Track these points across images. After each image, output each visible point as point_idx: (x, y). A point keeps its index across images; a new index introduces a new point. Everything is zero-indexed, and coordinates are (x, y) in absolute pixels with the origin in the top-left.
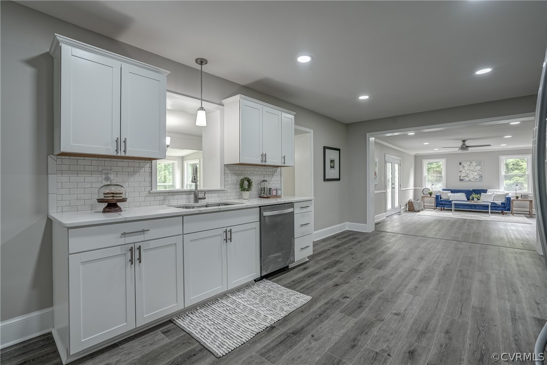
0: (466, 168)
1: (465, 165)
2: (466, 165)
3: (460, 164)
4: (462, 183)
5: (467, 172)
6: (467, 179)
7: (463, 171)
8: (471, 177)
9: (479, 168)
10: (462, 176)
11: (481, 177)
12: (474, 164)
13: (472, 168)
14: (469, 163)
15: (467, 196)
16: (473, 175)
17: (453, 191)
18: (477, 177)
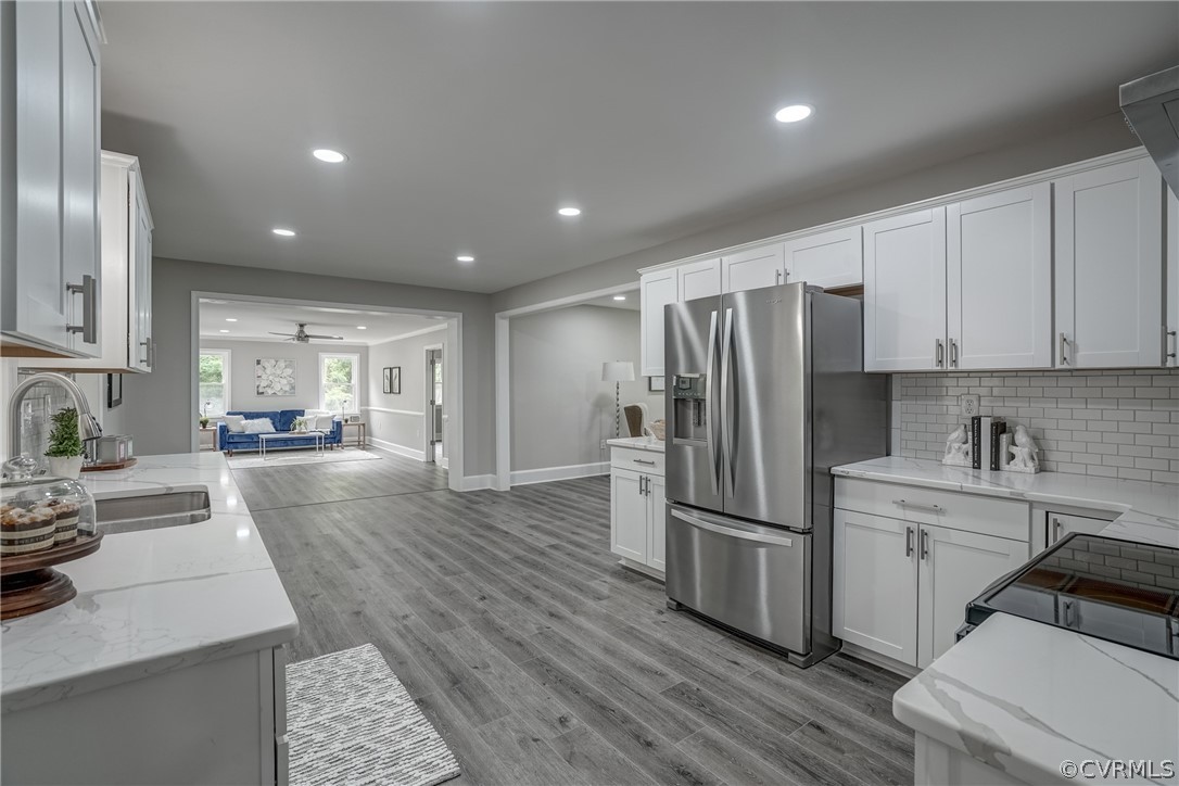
0: (268, 371)
1: (266, 364)
2: (268, 364)
3: (258, 362)
4: (261, 398)
5: (271, 378)
6: (270, 392)
7: (264, 377)
8: (277, 387)
9: (289, 371)
10: (262, 385)
11: (293, 388)
12: (282, 364)
13: (279, 372)
14: (273, 362)
15: (273, 424)
16: (281, 385)
17: (249, 416)
18: (287, 388)
